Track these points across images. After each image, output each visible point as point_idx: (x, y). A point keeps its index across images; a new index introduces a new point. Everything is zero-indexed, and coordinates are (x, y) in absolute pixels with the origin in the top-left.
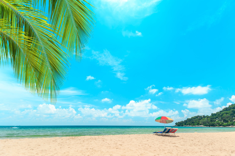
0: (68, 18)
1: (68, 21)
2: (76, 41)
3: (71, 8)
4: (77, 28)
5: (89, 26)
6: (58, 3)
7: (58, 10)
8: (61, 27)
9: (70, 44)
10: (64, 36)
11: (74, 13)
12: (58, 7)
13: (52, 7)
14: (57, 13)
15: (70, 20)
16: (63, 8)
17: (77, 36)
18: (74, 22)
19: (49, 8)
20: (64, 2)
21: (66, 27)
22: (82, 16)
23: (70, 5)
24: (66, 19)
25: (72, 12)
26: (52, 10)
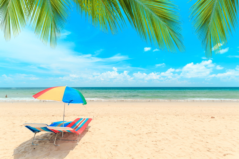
0: (151, 17)
1: (152, 20)
2: (171, 34)
3: (148, 7)
4: (164, 21)
5: (174, 14)
6: (133, 9)
7: (137, 16)
8: (149, 29)
9: (167, 40)
10: (157, 36)
11: (153, 9)
12: (136, 13)
13: (131, 16)
14: (138, 18)
15: (154, 18)
16: (141, 11)
17: (169, 29)
18: (158, 18)
19: (128, 19)
20: (138, 5)
21: (154, 26)
22: (163, 8)
23: (146, 5)
24: (150, 19)
25: (151, 10)
26: (132, 19)
